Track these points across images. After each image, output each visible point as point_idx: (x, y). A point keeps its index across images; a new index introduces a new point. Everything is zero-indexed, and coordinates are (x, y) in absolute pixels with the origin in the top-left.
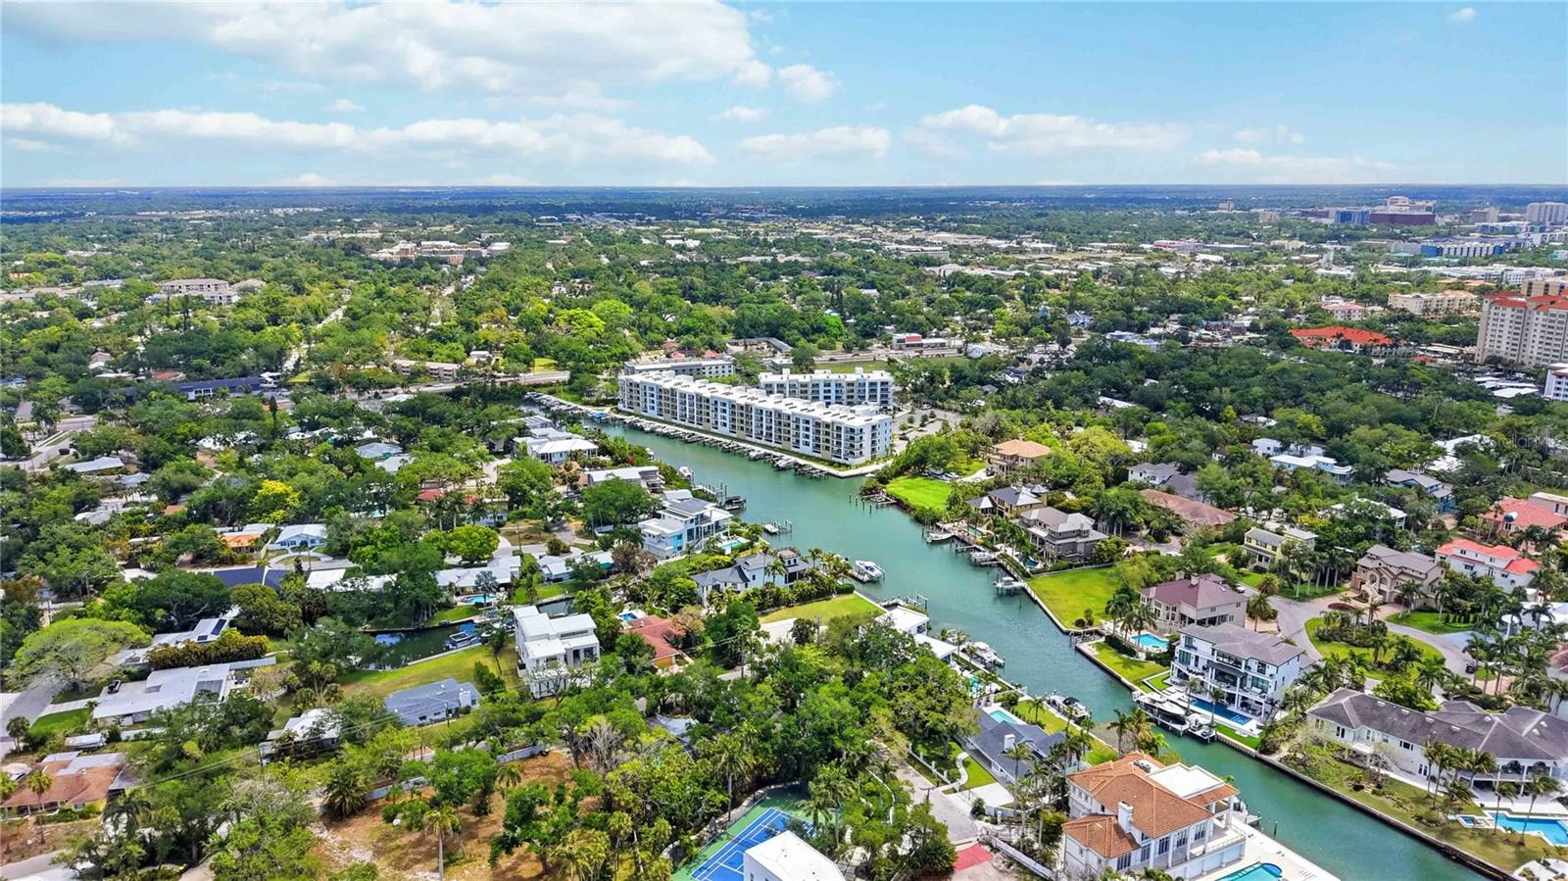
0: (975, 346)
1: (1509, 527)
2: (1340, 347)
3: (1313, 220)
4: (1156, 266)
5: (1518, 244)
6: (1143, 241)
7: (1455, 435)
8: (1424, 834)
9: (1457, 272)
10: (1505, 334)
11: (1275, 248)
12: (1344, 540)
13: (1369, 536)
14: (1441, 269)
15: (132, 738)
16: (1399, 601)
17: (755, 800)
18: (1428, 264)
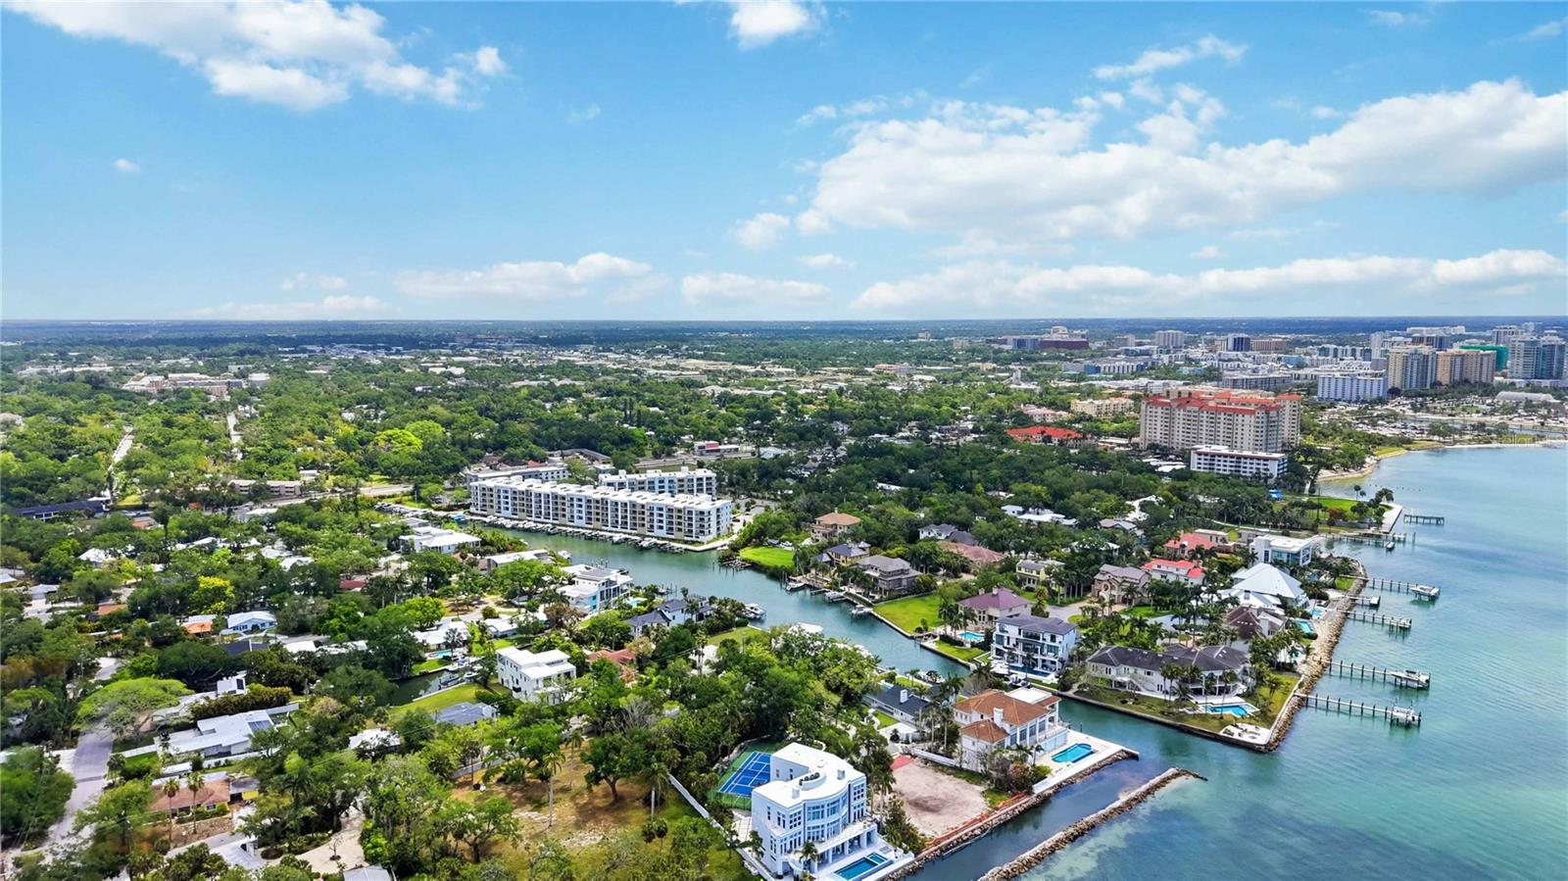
0: (765, 449)
1: (1183, 552)
2: (1044, 441)
3: (996, 346)
4: (885, 385)
5: (1153, 363)
6: (865, 365)
7: (1138, 498)
8: (1167, 721)
9: (1115, 385)
10: (1159, 427)
11: (973, 369)
12: (1081, 565)
13: (1098, 562)
14: (1102, 383)
15: (213, 765)
16: (1124, 601)
17: (741, 748)
18: (1091, 379)
